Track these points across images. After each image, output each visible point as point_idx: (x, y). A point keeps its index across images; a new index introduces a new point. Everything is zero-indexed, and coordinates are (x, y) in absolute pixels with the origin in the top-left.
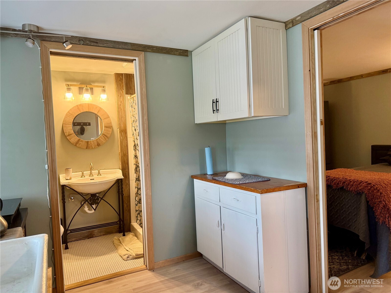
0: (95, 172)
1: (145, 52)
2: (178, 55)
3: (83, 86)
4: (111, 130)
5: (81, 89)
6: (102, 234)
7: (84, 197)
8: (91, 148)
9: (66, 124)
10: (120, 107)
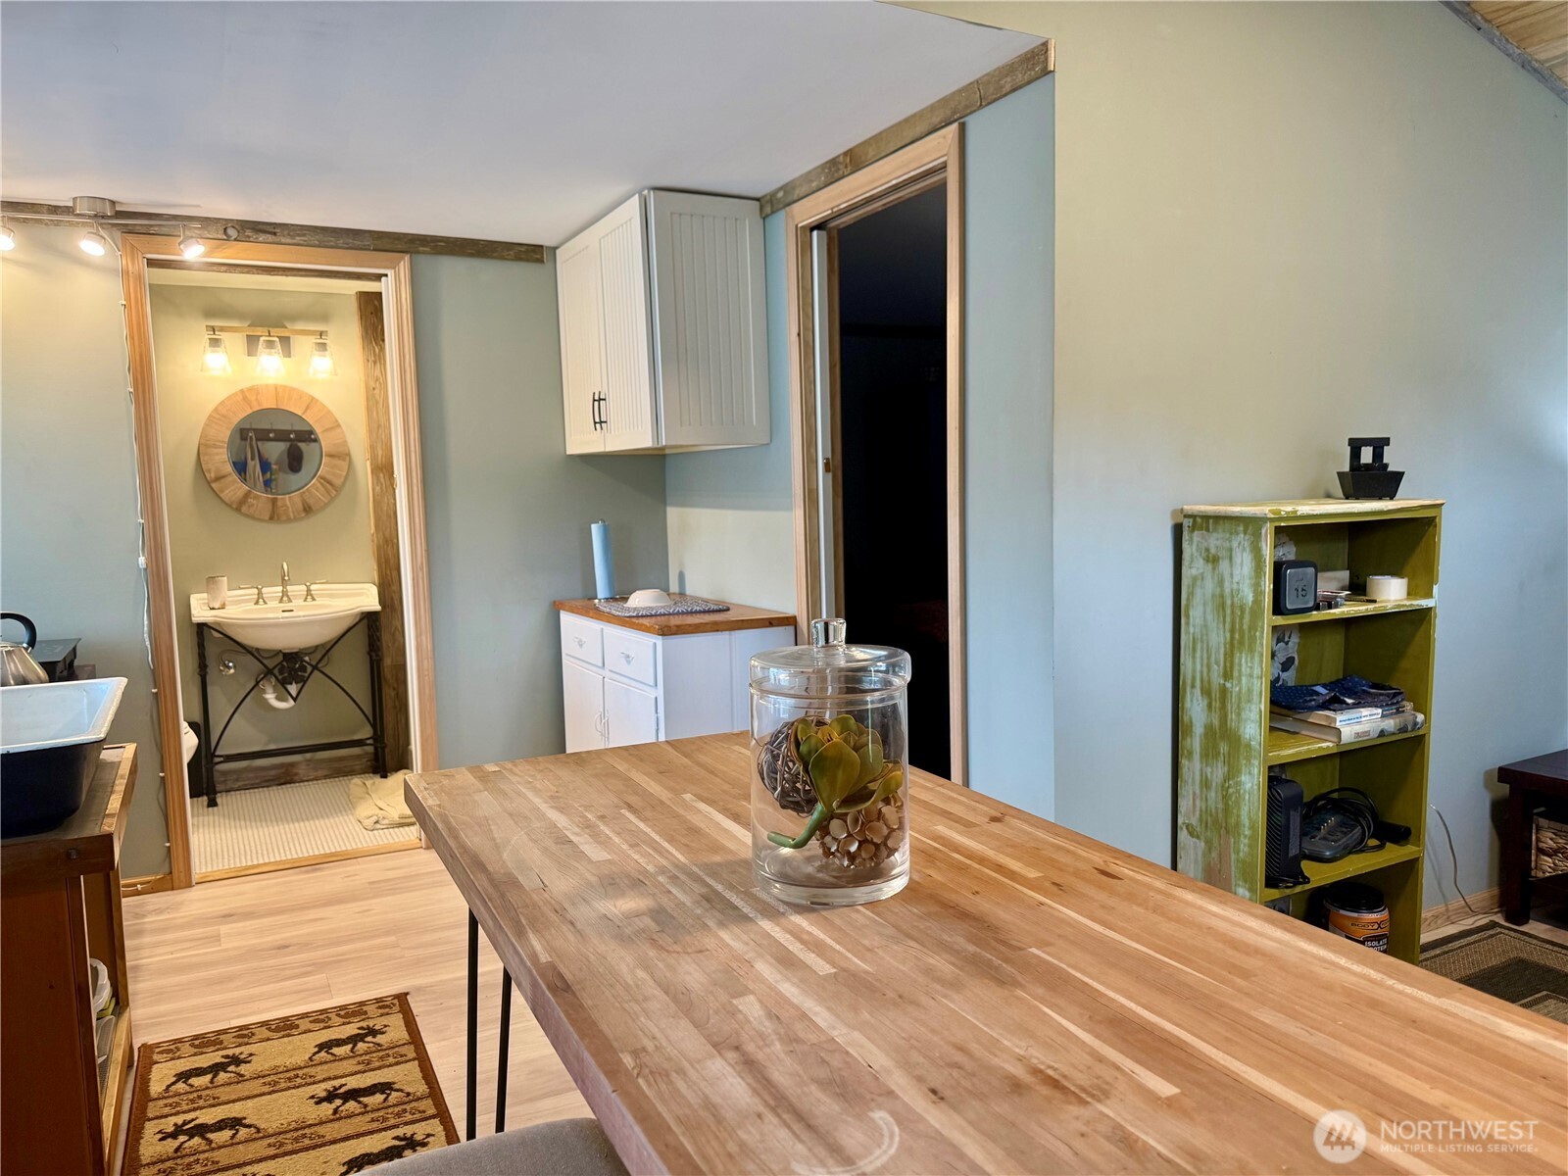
0: (297, 589)
1: (414, 256)
2: (512, 260)
3: (258, 331)
4: (344, 465)
5: (252, 340)
6: (320, 773)
7: (265, 662)
8: (284, 518)
9: (207, 446)
10: (374, 396)
